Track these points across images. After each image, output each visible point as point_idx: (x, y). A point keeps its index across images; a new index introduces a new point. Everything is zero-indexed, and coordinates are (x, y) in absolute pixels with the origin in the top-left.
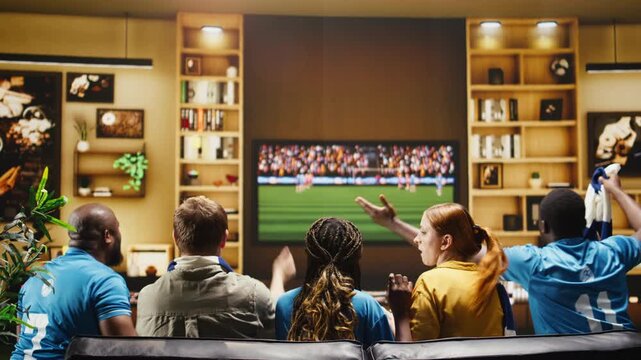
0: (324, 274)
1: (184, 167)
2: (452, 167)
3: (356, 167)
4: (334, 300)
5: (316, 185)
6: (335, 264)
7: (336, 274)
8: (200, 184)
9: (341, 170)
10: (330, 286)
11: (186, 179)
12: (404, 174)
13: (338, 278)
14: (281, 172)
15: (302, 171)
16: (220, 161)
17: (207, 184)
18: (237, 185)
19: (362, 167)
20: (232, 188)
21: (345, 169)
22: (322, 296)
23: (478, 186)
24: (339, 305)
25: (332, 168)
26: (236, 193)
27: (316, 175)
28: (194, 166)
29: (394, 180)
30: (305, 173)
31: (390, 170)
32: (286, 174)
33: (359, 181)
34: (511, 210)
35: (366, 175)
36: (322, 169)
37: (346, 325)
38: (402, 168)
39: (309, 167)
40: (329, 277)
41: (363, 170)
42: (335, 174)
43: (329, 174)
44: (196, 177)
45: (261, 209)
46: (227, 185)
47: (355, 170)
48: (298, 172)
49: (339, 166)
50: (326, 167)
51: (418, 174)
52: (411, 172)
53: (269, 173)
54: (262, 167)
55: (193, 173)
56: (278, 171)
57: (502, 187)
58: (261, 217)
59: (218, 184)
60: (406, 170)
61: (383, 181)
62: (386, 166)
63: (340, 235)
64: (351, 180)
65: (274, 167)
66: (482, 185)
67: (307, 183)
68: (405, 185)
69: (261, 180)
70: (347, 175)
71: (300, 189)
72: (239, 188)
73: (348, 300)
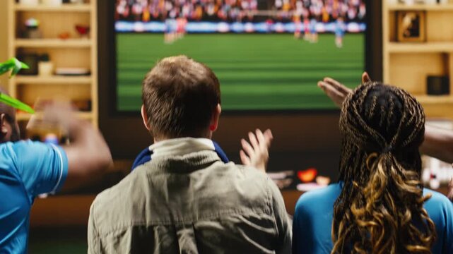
0: (380, 167)
1: (20, 15)
2: (363, 11)
3: (241, 9)
4: (401, 206)
5: (190, 33)
6: (394, 152)
7: (396, 168)
8: (41, 37)
9: (223, 13)
10: (391, 186)
11: (23, 31)
12: (302, 19)
13: (400, 173)
14: (146, 16)
15: (173, 14)
16: (68, 7)
17: (51, 37)
18: (89, 37)
19: (250, 9)
20: (83, 42)
21: (228, 12)
22: (382, 201)
23: (395, 39)
24: (408, 214)
25: (211, 10)
26: (88, 49)
27: (190, 19)
28: (34, 13)
29: (290, 27)
30: (177, 17)
31: (284, 13)
32: (153, 19)
33: (249, 27)
34: (435, 69)
35: (256, 20)
36: (199, 12)
37: (422, 244)
38: (300, 11)
39: (181, 10)
40: (387, 171)
41: (251, 14)
42: (215, 19)
43: (206, 18)
44: (35, 28)
45: (121, 65)
46: (75, 38)
47: (241, 14)
48: (168, 16)
49: (220, 8)
50: (204, 9)
51: (320, 19)
52: (311, 17)
53: (131, 17)
54: (121, 9)
55: (32, 22)
56: (142, 15)
57: (425, 41)
58: (121, 76)
59: (65, 36)
60: (305, 13)
61: (279, 27)
62: (280, 9)
63: (396, 109)
64: (237, 27)
65: (137, 9)
66: (401, 37)
67: (179, 31)
68: (303, 33)
69: (121, 26)
70: (230, 20)
71: (170, 38)
72: (92, 42)
73: (420, 205)
